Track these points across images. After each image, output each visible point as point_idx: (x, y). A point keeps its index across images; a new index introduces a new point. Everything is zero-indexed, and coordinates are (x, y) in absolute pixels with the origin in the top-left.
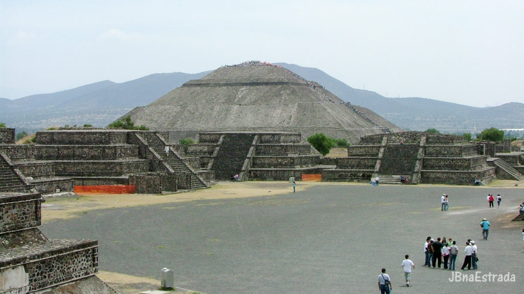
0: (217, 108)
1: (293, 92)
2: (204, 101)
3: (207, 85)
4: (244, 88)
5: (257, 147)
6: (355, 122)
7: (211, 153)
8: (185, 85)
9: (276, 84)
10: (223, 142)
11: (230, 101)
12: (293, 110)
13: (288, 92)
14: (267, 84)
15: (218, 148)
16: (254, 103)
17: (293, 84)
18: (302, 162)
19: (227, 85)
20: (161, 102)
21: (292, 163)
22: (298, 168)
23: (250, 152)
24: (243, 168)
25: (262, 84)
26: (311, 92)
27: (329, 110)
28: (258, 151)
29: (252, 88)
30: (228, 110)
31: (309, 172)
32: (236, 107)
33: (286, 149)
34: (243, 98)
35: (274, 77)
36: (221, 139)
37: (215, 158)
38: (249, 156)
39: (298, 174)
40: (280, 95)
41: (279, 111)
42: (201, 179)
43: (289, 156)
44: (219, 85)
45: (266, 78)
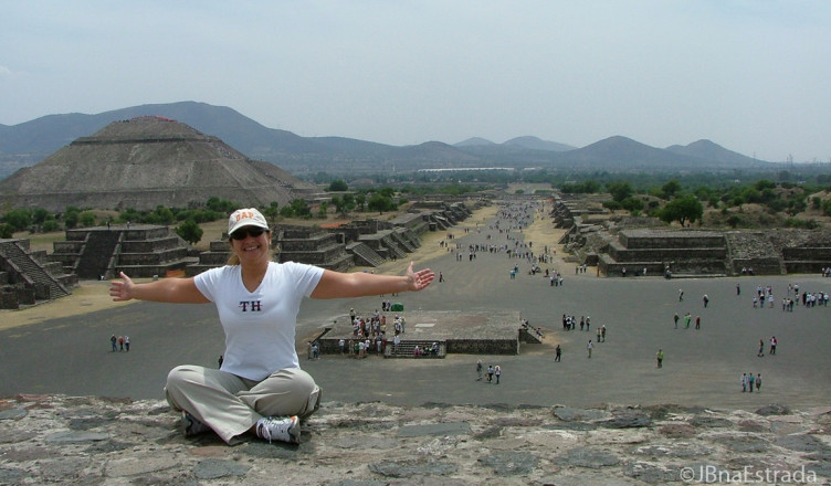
0: (109, 168)
1: (190, 149)
2: (95, 161)
3: (97, 143)
4: (137, 146)
5: (122, 244)
6: (255, 180)
7: (78, 251)
8: (74, 143)
9: (172, 140)
10: (90, 240)
11: (123, 159)
12: (190, 168)
13: (184, 149)
14: (161, 141)
15: (84, 246)
16: (148, 162)
17: (190, 140)
18: (168, 257)
19: (119, 142)
20: (48, 162)
21: (157, 259)
22: (163, 264)
23: (116, 250)
24: (109, 267)
25: (155, 141)
26: (208, 148)
27: (227, 168)
28: (124, 248)
29: (146, 145)
30: (121, 170)
31: (174, 268)
32: (129, 167)
33: (151, 246)
34: (137, 156)
35: (169, 133)
36: (87, 237)
37: (81, 256)
38: (115, 253)
39: (162, 271)
40: (176, 152)
41: (175, 170)
42: (62, 286)
43: (155, 252)
44: (112, 143)
45: (161, 135)
